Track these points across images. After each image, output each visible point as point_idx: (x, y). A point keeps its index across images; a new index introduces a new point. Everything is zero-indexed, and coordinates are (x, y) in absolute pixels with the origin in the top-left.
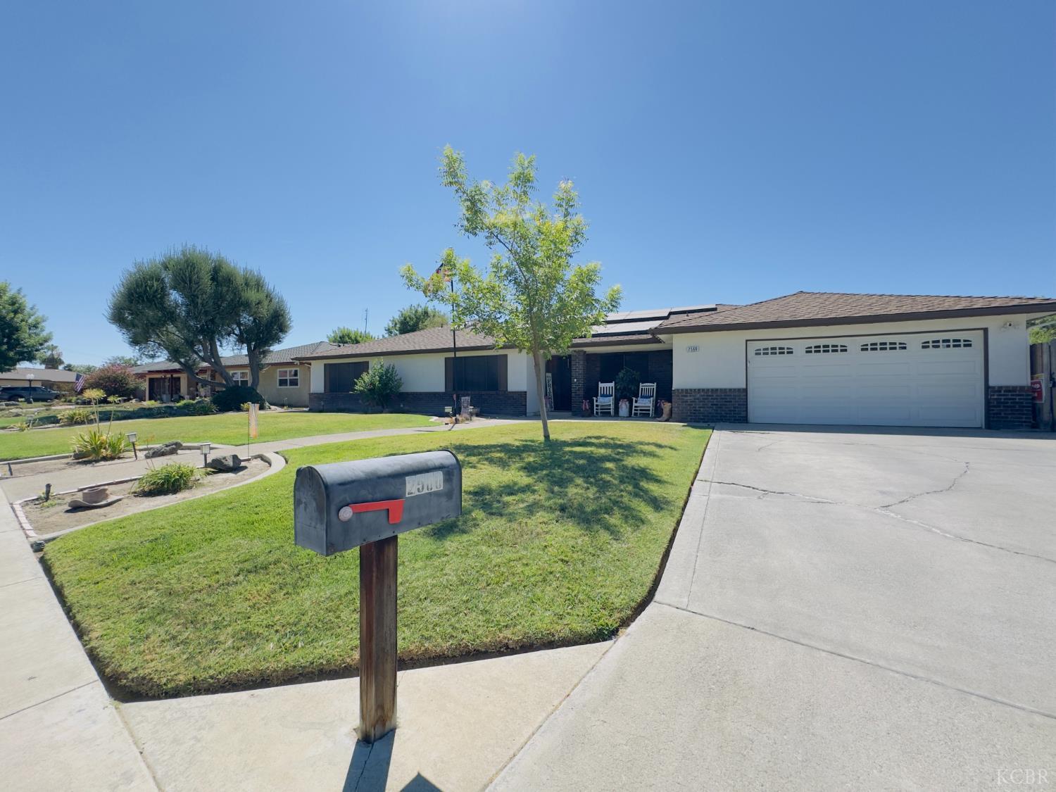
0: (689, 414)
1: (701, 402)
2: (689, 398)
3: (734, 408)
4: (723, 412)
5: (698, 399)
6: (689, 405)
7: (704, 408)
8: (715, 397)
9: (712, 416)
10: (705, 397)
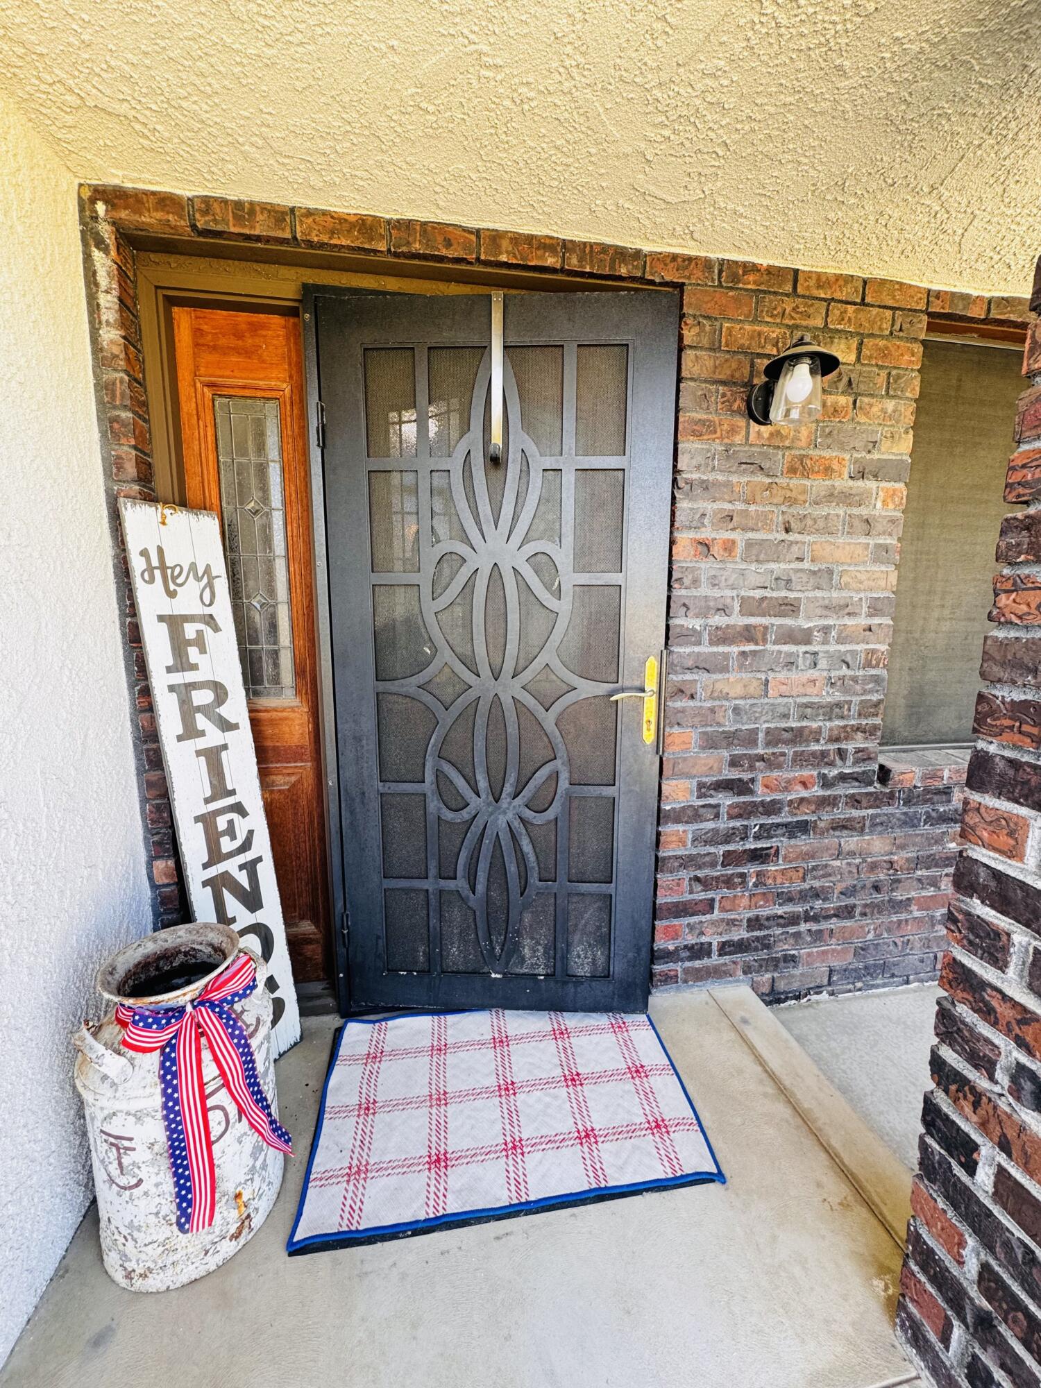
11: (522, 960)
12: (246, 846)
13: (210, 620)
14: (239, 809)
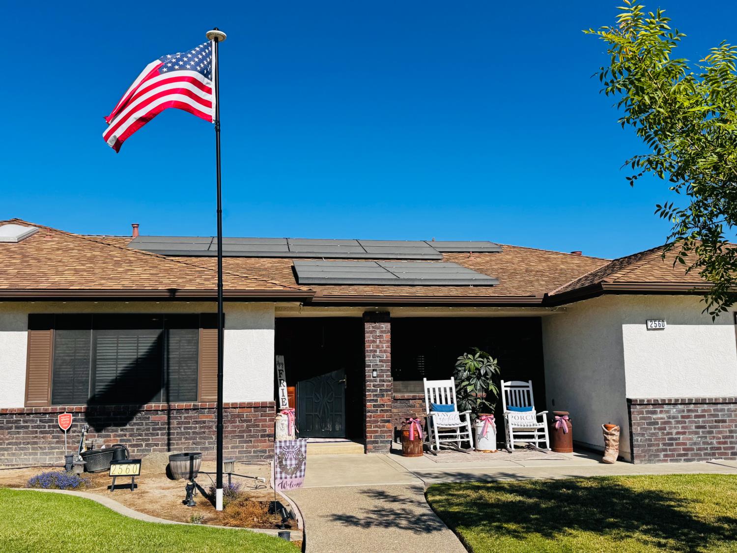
0: (661, 446)
1: (678, 422)
2: (659, 416)
3: (731, 432)
4: (715, 441)
5: (674, 418)
6: (660, 429)
7: (684, 433)
8: (699, 413)
9: (699, 449)
10: (685, 414)
11: (328, 427)
12: (286, 405)
13: (282, 370)
14: (285, 399)
